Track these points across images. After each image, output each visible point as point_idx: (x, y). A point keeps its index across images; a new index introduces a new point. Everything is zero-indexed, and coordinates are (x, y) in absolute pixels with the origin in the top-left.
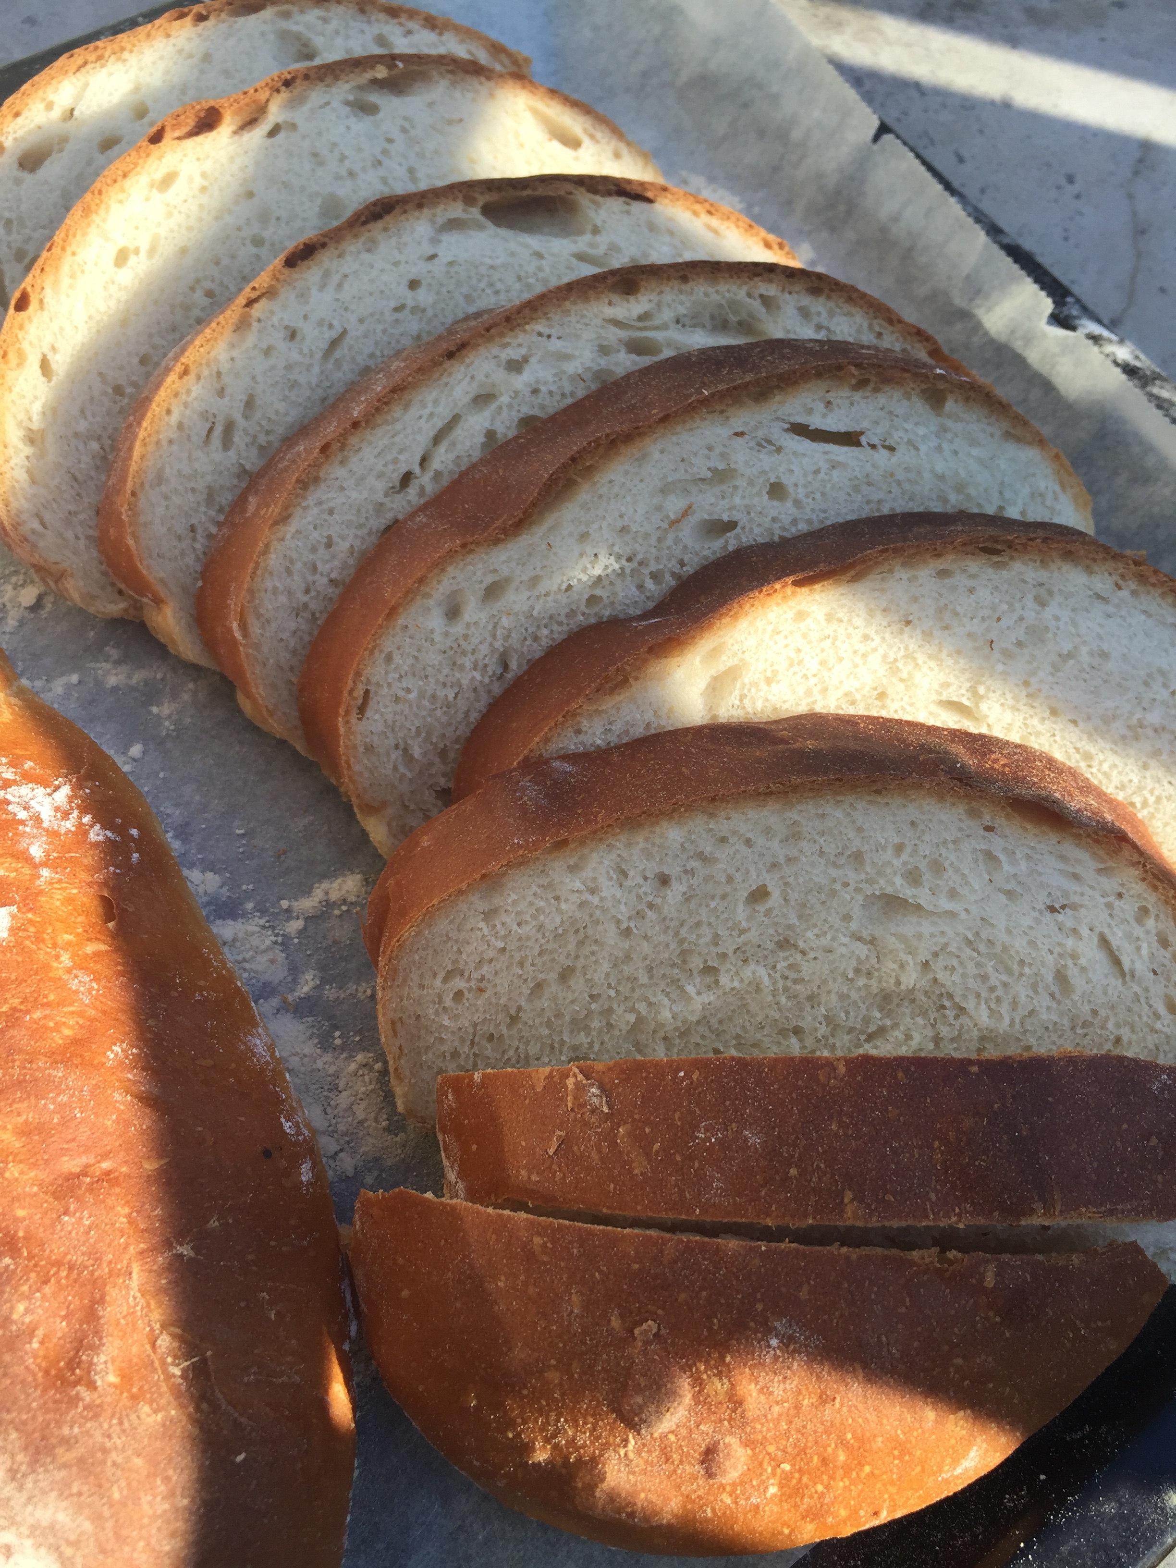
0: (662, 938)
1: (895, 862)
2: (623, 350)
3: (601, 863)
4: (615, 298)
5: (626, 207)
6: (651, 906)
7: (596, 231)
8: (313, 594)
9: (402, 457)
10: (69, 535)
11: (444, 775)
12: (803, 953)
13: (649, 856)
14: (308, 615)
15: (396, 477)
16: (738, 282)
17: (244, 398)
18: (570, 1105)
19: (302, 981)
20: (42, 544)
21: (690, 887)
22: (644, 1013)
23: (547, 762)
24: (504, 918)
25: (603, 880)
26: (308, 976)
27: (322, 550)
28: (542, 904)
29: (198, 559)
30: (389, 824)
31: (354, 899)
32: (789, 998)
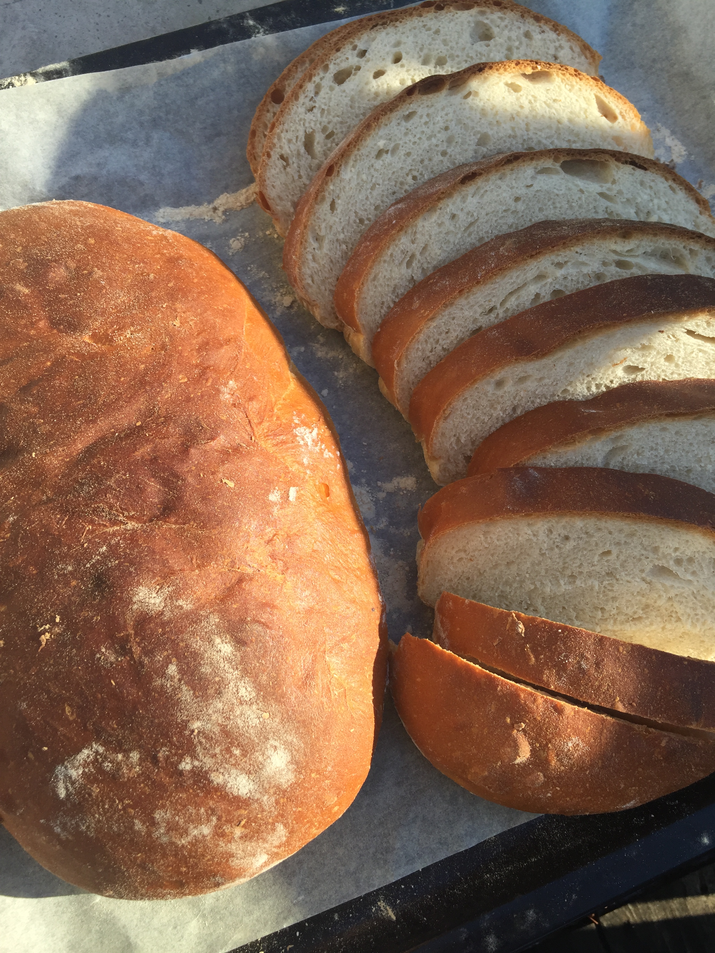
0: (558, 560)
1: (673, 555)
2: (614, 264)
3: (543, 526)
4: (619, 240)
5: (633, 171)
6: (557, 546)
7: (614, 182)
8: (433, 353)
9: (494, 300)
10: (323, 288)
11: (470, 450)
12: (617, 580)
13: (564, 527)
14: (428, 362)
15: (488, 308)
16: (681, 240)
17: (423, 245)
18: (507, 628)
19: (381, 521)
20: (310, 290)
21: (578, 544)
22: (538, 586)
23: (527, 468)
24: (492, 535)
25: (541, 533)
26: (384, 520)
27: (444, 335)
28: (511, 535)
29: (381, 317)
30: (440, 466)
31: (410, 489)
32: (604, 596)
